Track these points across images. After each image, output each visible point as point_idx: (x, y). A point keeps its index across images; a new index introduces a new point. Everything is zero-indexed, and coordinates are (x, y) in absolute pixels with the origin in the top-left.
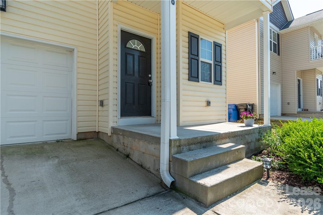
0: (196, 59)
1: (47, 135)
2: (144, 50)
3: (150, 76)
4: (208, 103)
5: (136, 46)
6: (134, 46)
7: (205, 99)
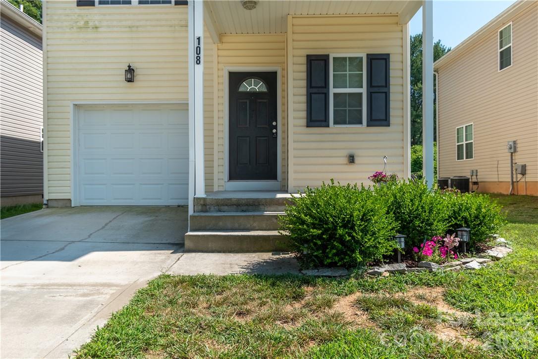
0: (323, 93)
1: (171, 199)
2: (264, 89)
3: (274, 123)
4: (352, 159)
5: (253, 87)
6: (249, 88)
7: (346, 153)
